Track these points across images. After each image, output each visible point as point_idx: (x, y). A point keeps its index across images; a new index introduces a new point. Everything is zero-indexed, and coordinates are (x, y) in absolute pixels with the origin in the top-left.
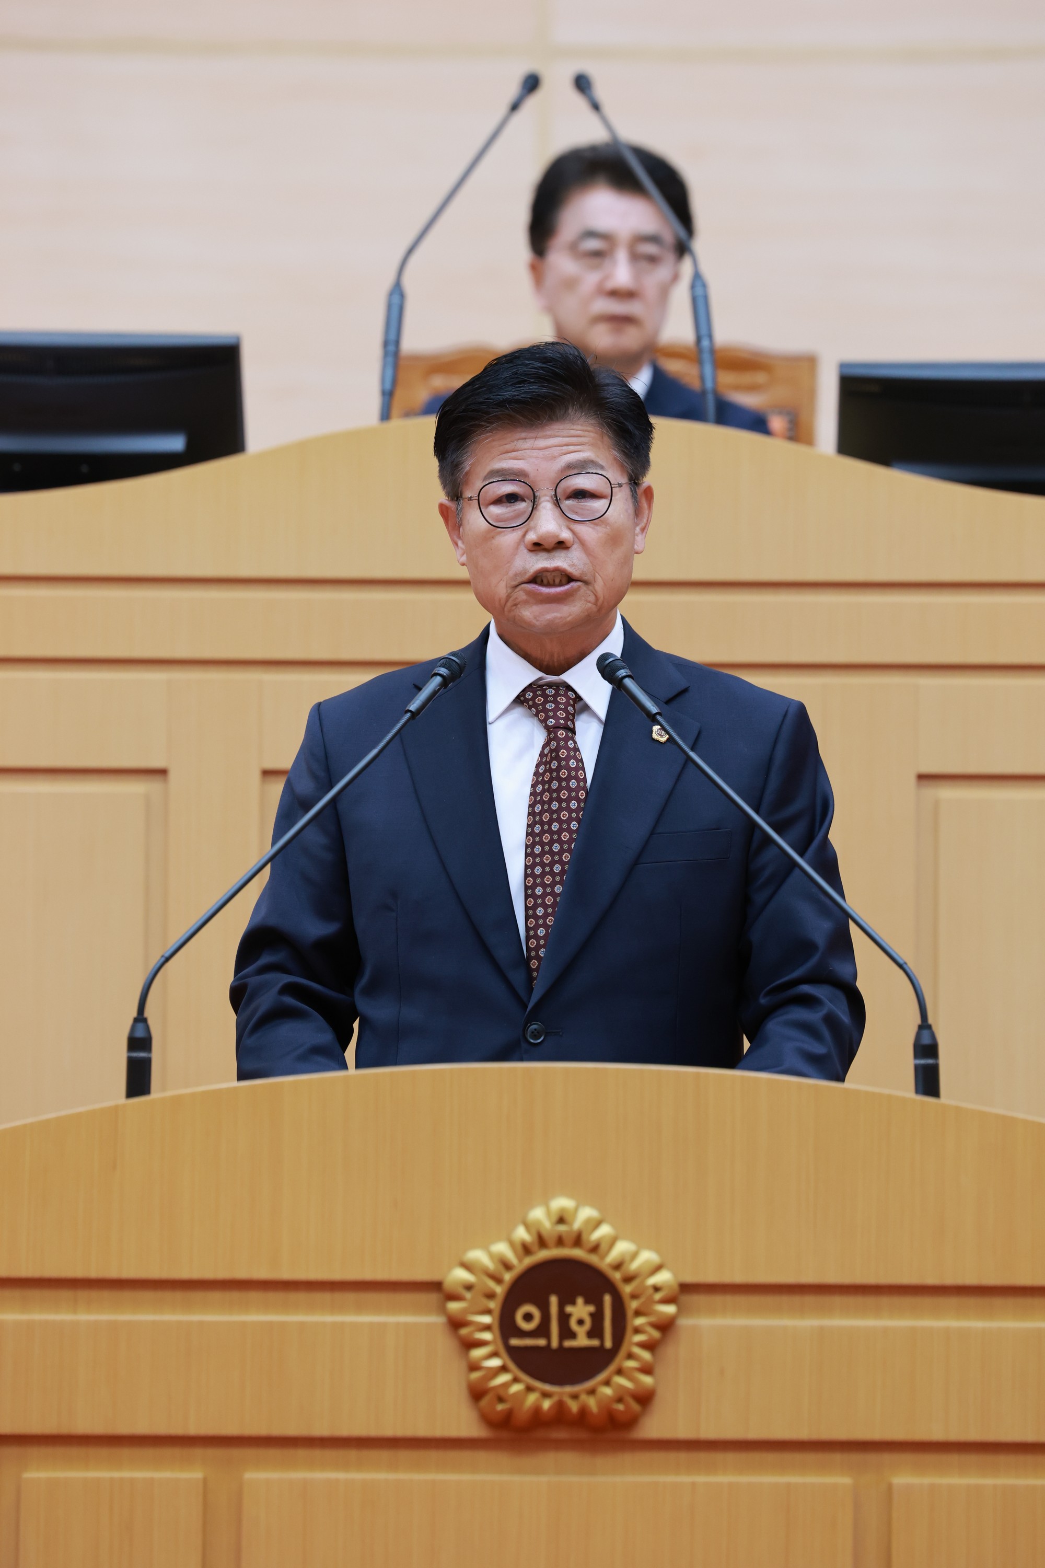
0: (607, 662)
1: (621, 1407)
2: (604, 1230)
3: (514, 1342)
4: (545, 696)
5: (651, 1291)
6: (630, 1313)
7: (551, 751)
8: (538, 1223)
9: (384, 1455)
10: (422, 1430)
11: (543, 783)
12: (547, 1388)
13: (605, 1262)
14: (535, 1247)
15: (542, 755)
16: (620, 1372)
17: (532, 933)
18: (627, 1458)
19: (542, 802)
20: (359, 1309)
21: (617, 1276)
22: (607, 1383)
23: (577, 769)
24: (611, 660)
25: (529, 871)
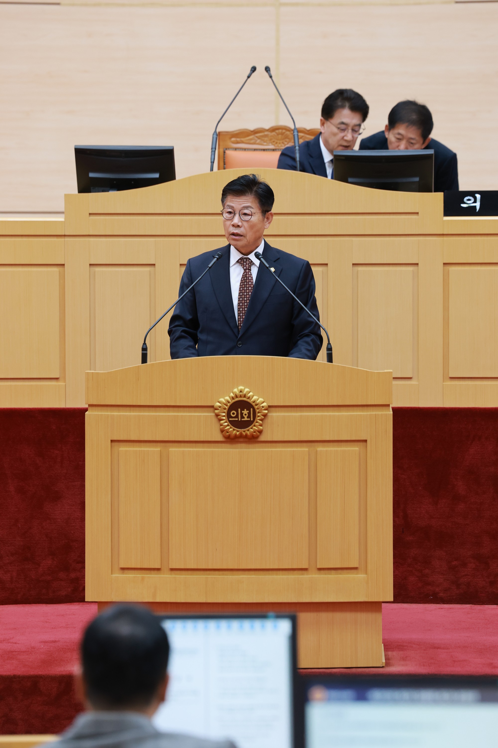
0: (257, 254)
1: (255, 434)
2: (251, 394)
3: (230, 419)
4: (244, 261)
5: (262, 407)
6: (257, 413)
7: (245, 275)
8: (236, 392)
9: (201, 445)
10: (210, 439)
11: (243, 283)
12: (238, 429)
13: (251, 401)
14: (235, 398)
15: (243, 275)
16: (254, 426)
17: (239, 320)
18: (257, 445)
19: (242, 288)
20: (195, 412)
21: (254, 404)
22: (252, 428)
23: (251, 279)
24: (258, 253)
25: (239, 304)
